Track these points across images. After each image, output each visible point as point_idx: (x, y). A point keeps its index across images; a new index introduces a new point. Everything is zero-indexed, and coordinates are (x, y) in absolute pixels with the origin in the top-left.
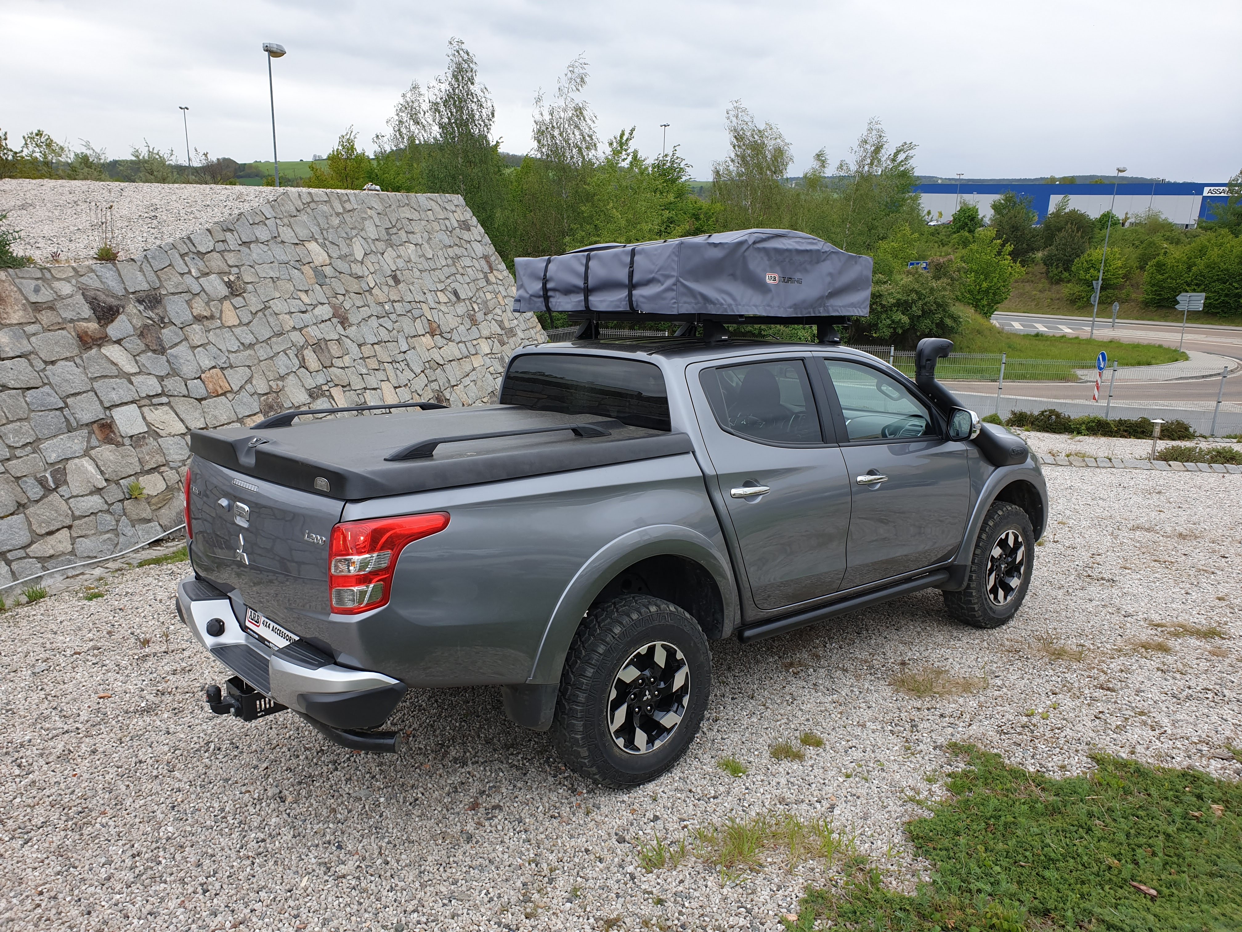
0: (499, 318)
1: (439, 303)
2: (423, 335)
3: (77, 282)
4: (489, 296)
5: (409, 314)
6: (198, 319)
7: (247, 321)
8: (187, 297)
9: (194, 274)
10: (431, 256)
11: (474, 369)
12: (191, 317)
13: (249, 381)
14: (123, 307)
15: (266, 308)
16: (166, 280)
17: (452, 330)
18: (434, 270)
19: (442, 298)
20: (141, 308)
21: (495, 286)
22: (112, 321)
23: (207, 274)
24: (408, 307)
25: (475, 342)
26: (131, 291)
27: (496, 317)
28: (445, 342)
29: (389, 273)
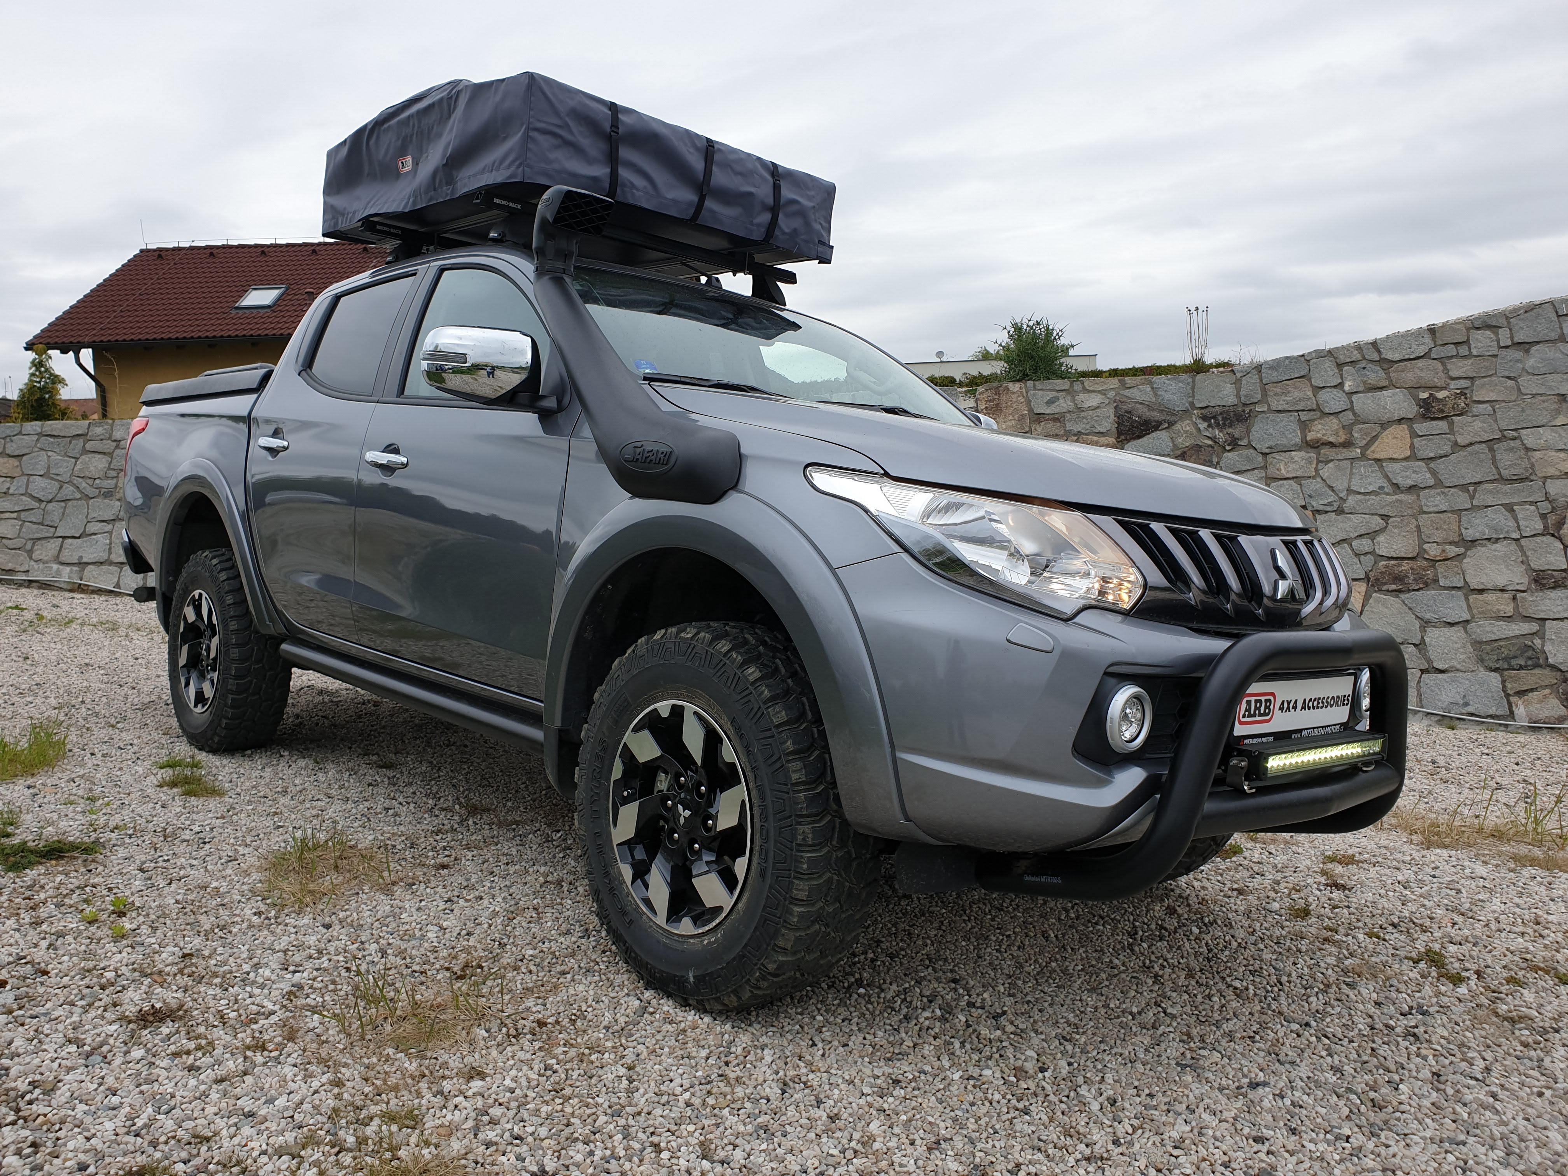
3: (1118, 394)
6: (1315, 445)
7: (1432, 455)
8: (1304, 416)
9: (1347, 388)
12: (1298, 440)
13: (1372, 535)
14: (1171, 424)
15: (1503, 438)
16: (1276, 394)
20: (1203, 425)
22: (1139, 437)
23: (1382, 388)
26: (1198, 405)
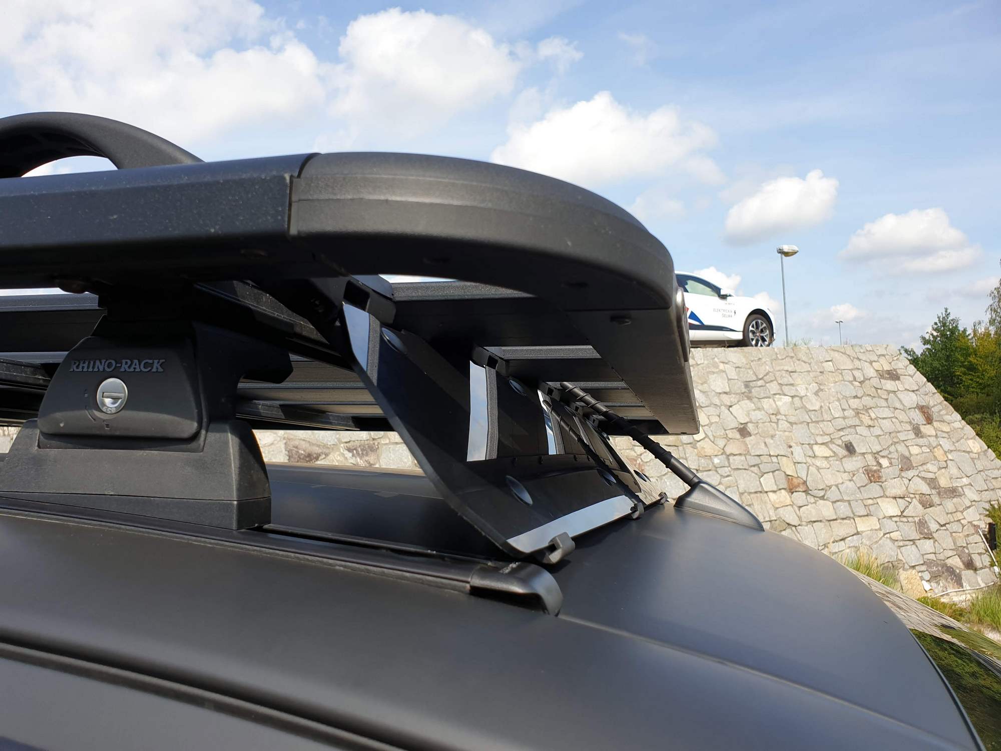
0: (931, 476)
1: (815, 457)
2: (774, 492)
4: (915, 450)
5: (755, 469)
10: (817, 408)
11: (858, 533)
17: (830, 487)
18: (817, 422)
19: (820, 451)
21: (932, 439)
24: (757, 461)
25: (870, 502)
27: (923, 474)
28: (812, 500)
29: (735, 425)
